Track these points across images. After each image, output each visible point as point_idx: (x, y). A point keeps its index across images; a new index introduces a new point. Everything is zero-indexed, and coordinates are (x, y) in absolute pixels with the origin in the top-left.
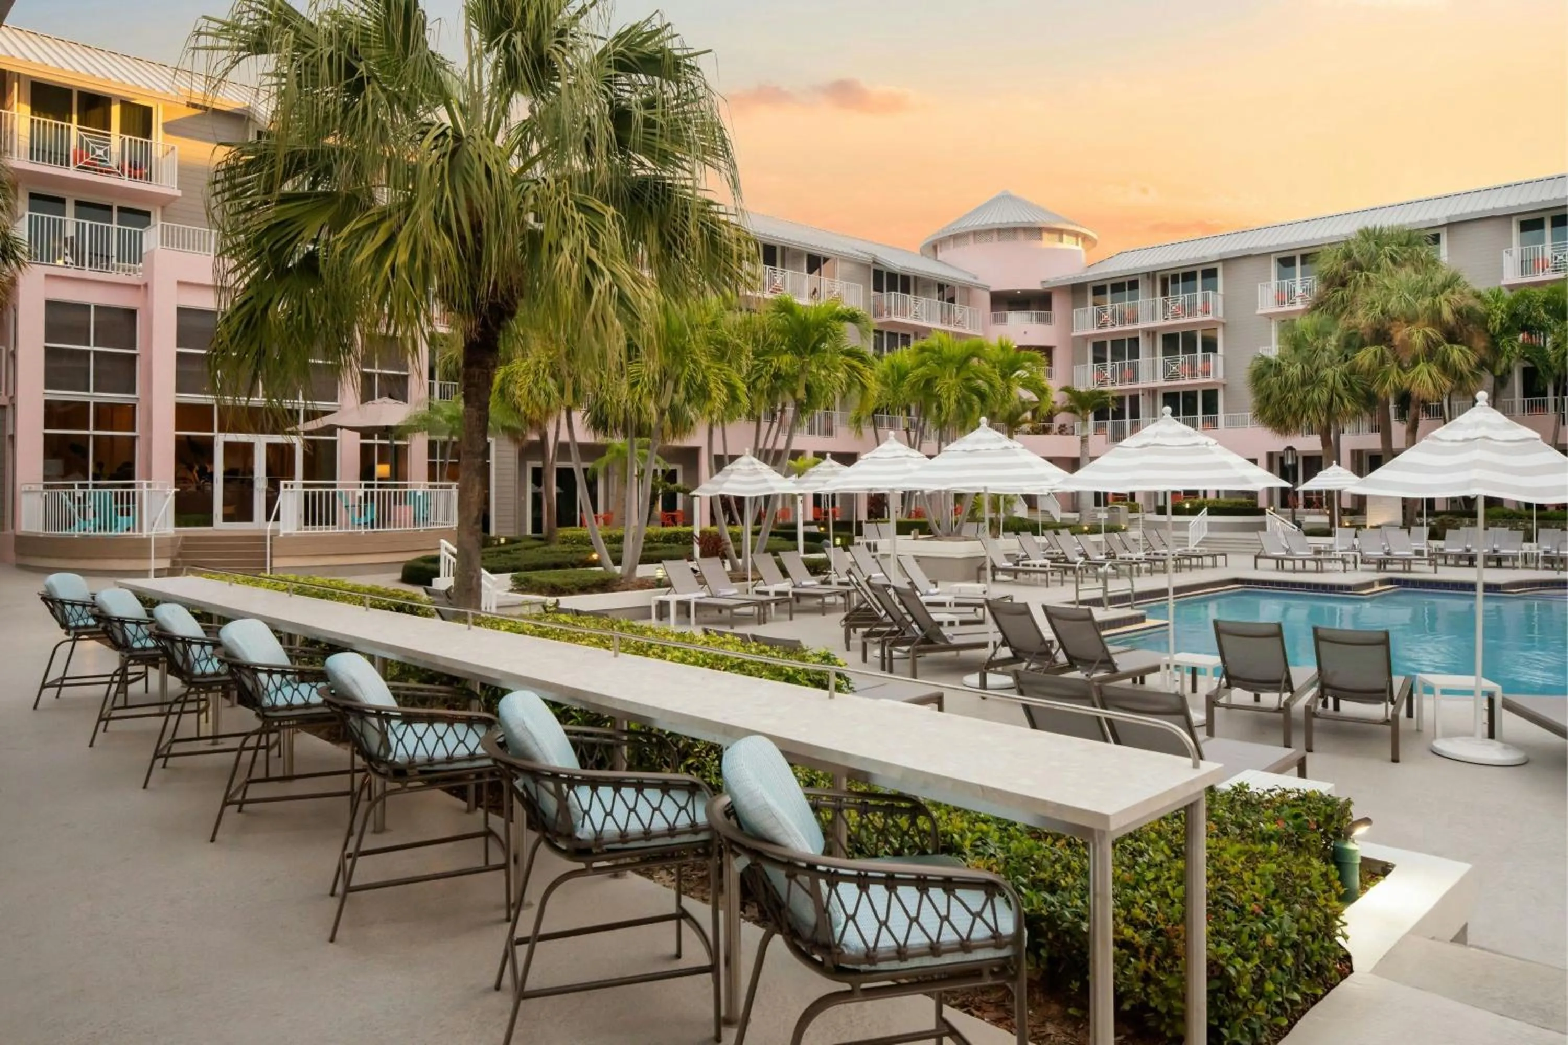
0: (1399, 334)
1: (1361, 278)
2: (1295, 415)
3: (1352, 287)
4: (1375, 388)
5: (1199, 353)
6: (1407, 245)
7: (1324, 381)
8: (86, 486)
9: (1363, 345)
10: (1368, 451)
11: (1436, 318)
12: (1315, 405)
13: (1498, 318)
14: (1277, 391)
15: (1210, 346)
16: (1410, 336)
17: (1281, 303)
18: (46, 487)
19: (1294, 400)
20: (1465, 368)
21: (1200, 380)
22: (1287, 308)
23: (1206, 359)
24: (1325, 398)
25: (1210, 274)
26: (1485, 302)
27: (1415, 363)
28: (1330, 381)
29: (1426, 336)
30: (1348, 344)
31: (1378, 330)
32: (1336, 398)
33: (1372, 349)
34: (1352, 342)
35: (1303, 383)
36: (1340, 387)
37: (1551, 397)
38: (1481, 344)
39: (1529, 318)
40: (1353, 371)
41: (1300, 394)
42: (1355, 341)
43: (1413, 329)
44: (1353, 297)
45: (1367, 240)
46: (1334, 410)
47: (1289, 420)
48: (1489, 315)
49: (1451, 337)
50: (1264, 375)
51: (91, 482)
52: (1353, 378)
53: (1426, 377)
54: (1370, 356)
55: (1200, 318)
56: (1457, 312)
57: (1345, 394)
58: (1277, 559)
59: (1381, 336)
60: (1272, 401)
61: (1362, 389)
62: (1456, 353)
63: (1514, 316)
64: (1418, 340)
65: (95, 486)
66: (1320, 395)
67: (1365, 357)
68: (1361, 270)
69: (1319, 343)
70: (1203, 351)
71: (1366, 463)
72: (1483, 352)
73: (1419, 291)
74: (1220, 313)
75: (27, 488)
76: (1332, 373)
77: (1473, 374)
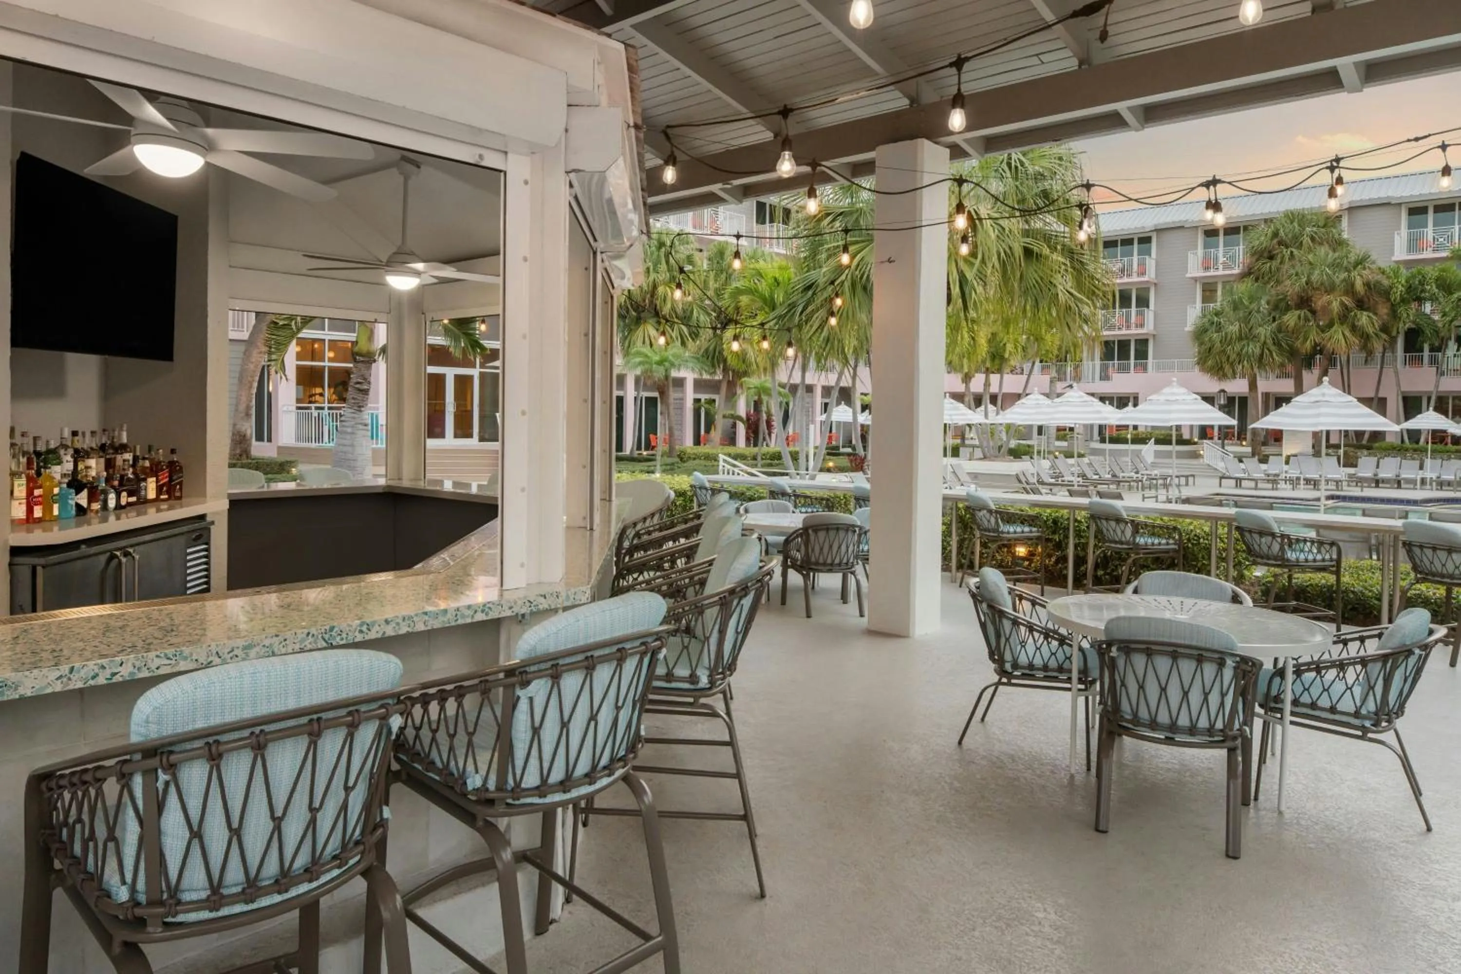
0: (1320, 301)
1: (1287, 253)
2: (1232, 365)
3: (1279, 261)
4: (1298, 344)
5: (1134, 309)
6: (1324, 226)
7: (1255, 337)
8: (322, 408)
9: (1288, 308)
10: (1274, 394)
11: (1350, 289)
12: (1249, 357)
13: (1399, 289)
14: (1218, 344)
15: (1143, 302)
16: (1330, 303)
17: (1207, 268)
18: (299, 408)
19: (1232, 351)
20: (1370, 330)
21: (1134, 331)
22: (1212, 273)
23: (1140, 314)
24: (1258, 351)
25: (1145, 240)
26: (1388, 277)
27: (1331, 325)
28: (1263, 338)
29: (1342, 304)
30: (1276, 307)
31: (1302, 298)
32: (1266, 351)
33: (1298, 312)
34: (1280, 307)
35: (1240, 339)
36: (1269, 342)
37: (1426, 353)
38: (1384, 310)
39: (1423, 291)
40: (1279, 330)
41: (1237, 347)
42: (1282, 305)
43: (1330, 297)
44: (1278, 269)
45: (1292, 223)
46: (1264, 361)
47: (1227, 368)
48: (1391, 288)
49: (1361, 304)
50: (1206, 331)
51: (326, 405)
52: (1280, 336)
53: (1341, 337)
54: (1295, 318)
55: (1135, 279)
56: (1367, 285)
57: (1273, 348)
58: (1237, 479)
59: (1304, 302)
60: (1214, 351)
61: (1287, 344)
62: (1364, 319)
63: (1409, 288)
64: (1335, 306)
65: (330, 408)
66: (1254, 349)
67: (1291, 319)
68: (1287, 247)
69: (1254, 306)
70: (1137, 306)
71: (1272, 403)
72: (1385, 317)
73: (1336, 265)
74: (1153, 275)
75: (285, 409)
76: (1264, 332)
77: (1376, 335)
